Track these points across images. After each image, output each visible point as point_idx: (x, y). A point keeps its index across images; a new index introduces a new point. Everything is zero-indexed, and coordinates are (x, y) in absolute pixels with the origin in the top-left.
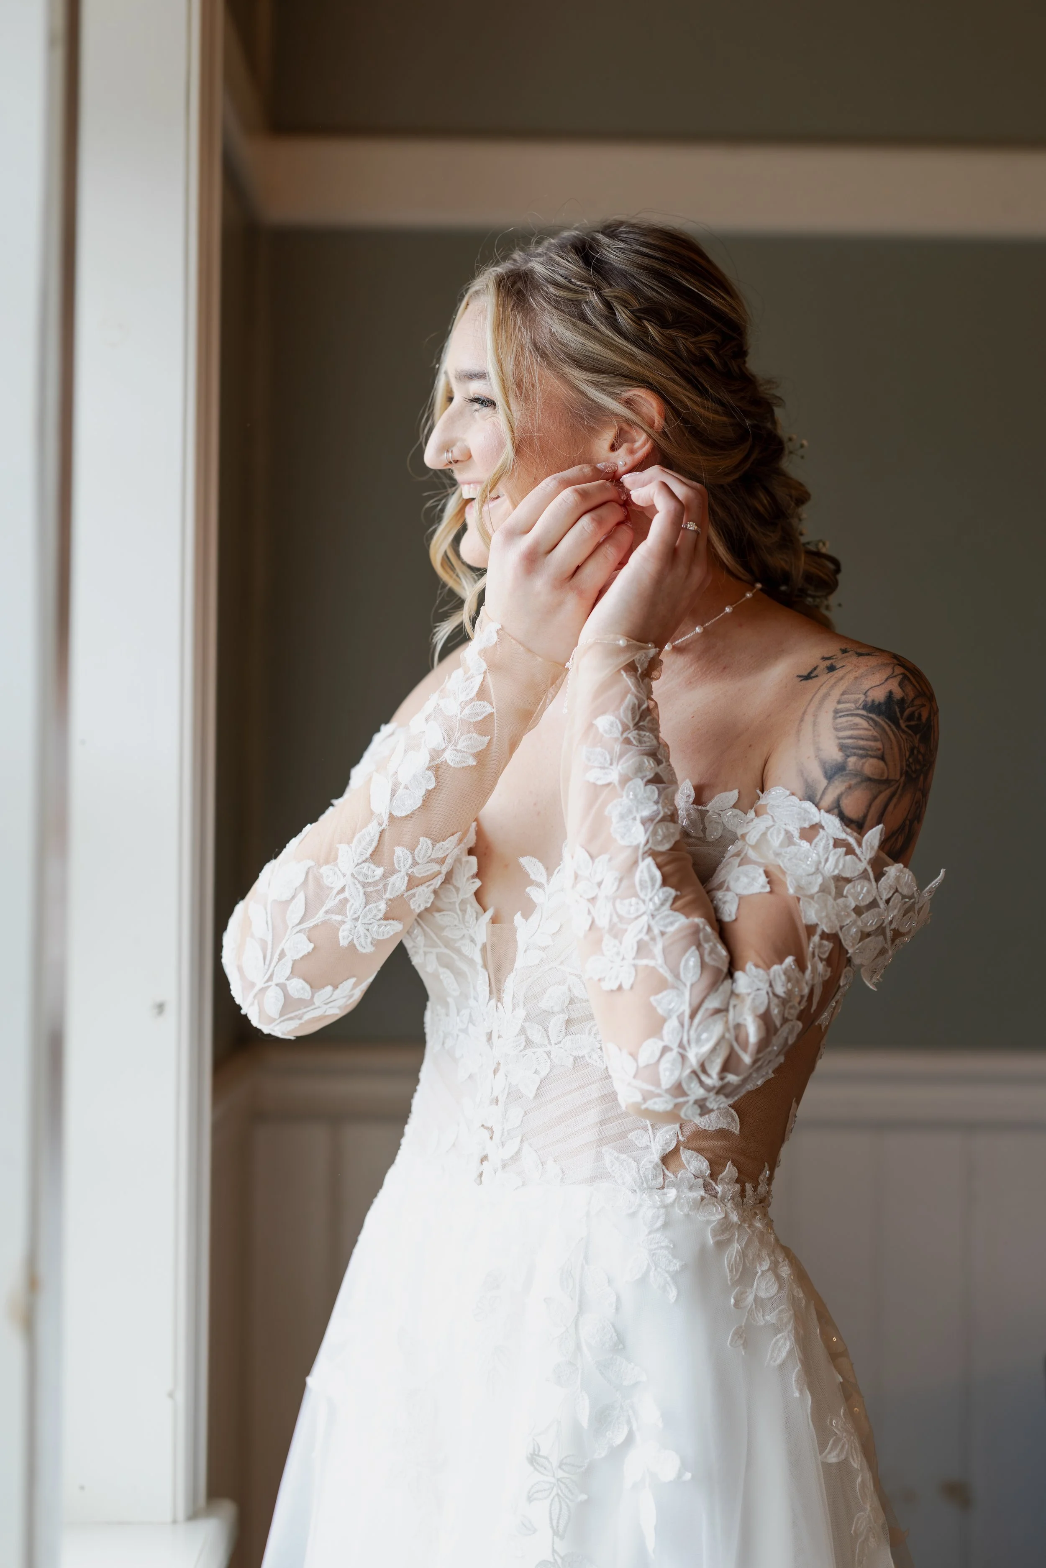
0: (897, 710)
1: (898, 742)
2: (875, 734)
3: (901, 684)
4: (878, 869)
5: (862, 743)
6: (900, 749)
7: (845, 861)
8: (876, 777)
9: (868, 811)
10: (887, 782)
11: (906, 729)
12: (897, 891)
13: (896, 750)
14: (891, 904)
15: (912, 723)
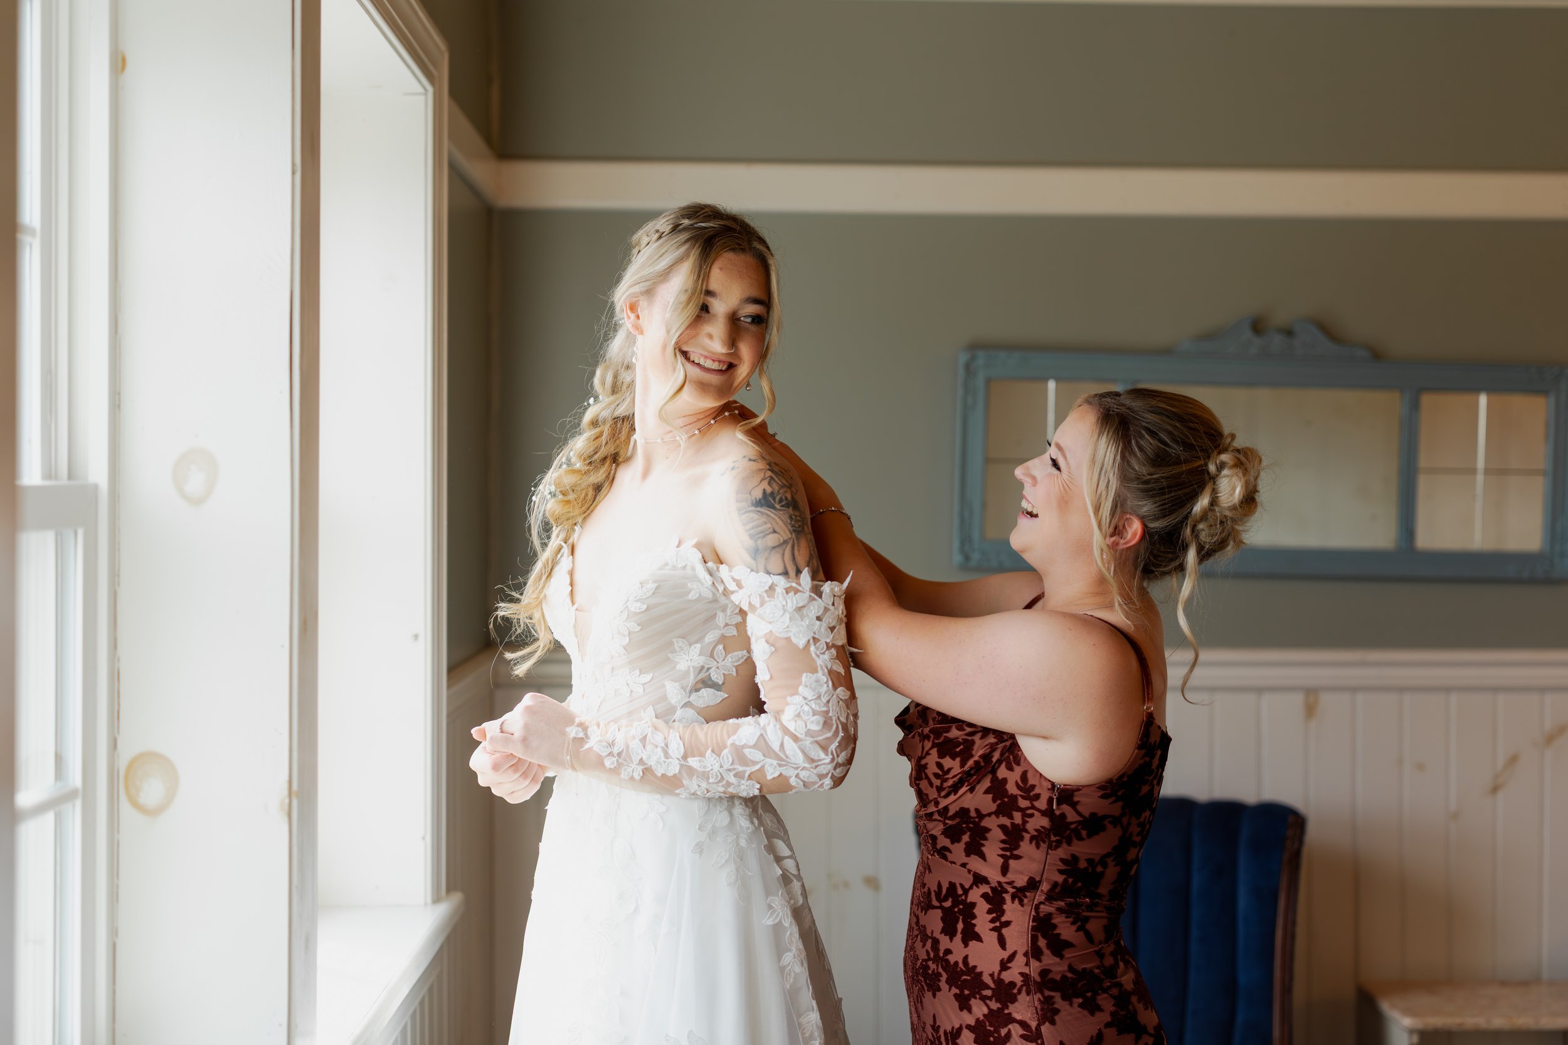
0: (771, 500)
1: (779, 517)
2: (765, 520)
3: (769, 484)
4: (817, 591)
5: (760, 529)
6: (783, 521)
7: (796, 599)
8: (777, 544)
9: (784, 563)
10: (785, 542)
11: (780, 508)
12: (834, 596)
13: (780, 522)
14: (836, 605)
15: (783, 503)
